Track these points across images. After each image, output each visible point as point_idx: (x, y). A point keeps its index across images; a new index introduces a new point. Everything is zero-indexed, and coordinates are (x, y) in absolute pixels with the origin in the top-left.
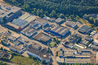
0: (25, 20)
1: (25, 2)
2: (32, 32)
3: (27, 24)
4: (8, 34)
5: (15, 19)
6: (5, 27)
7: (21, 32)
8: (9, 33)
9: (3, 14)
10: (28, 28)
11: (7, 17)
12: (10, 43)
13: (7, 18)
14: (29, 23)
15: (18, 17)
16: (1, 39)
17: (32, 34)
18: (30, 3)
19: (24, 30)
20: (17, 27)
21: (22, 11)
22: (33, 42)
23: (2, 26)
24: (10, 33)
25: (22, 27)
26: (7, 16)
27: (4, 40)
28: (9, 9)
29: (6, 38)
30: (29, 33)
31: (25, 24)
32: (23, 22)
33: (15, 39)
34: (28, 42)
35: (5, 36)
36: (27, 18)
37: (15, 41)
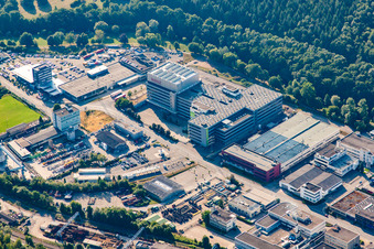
0: (298, 140)
1: (297, 69)
2: (325, 183)
3: (304, 154)
4: (228, 189)
5: (257, 136)
6: (219, 165)
7: (281, 183)
8: (233, 186)
9: (210, 112)
10: (306, 168)
11: (226, 126)
12: (238, 223)
13: (224, 130)
14: (310, 149)
15: (268, 129)
16: (203, 207)
17: (323, 193)
18: (317, 75)
19: (293, 176)
20: (265, 165)
21: (284, 106)
22: (328, 225)
23: (205, 158)
24: (239, 186)
25: (284, 167)
26: (227, 122)
27: (216, 213)
28: (232, 97)
29: (220, 204)
30: (314, 188)
31: (295, 155)
32: (289, 146)
33: (258, 209)
34: (307, 222)
35: (217, 198)
36: (304, 131)
37: (256, 216)
